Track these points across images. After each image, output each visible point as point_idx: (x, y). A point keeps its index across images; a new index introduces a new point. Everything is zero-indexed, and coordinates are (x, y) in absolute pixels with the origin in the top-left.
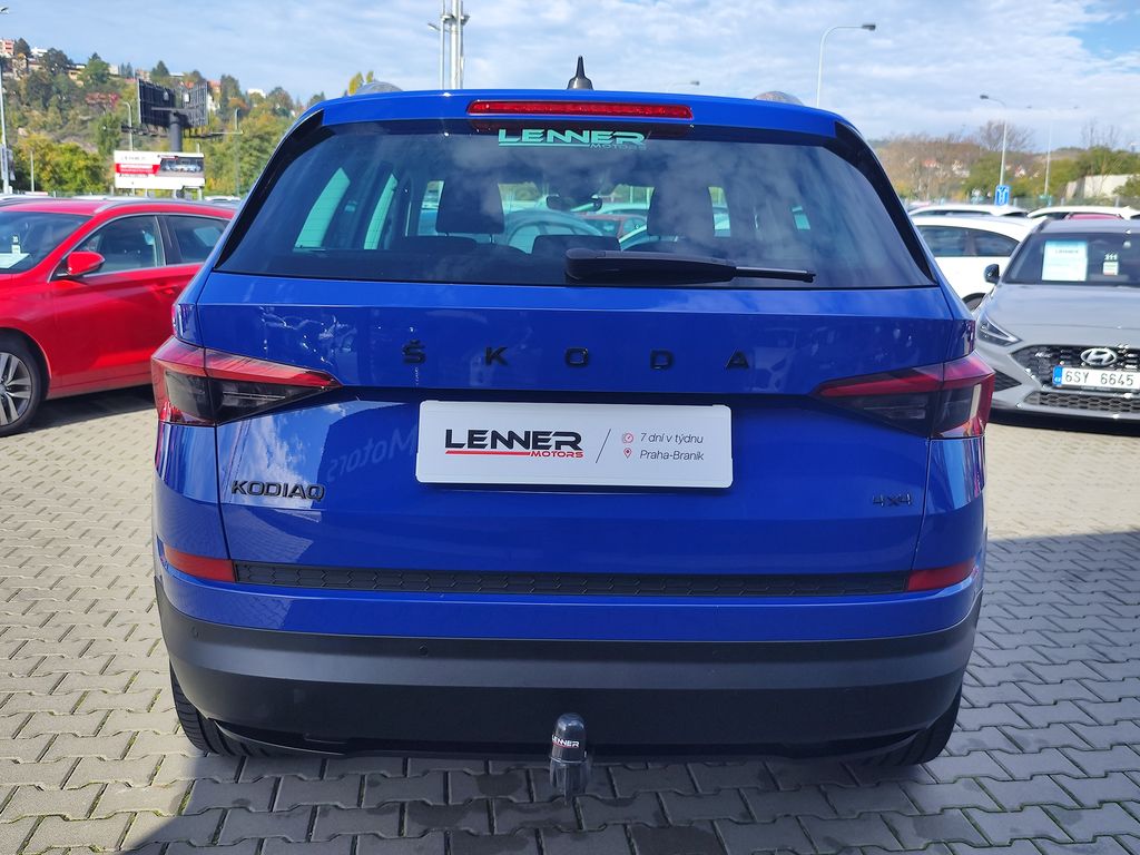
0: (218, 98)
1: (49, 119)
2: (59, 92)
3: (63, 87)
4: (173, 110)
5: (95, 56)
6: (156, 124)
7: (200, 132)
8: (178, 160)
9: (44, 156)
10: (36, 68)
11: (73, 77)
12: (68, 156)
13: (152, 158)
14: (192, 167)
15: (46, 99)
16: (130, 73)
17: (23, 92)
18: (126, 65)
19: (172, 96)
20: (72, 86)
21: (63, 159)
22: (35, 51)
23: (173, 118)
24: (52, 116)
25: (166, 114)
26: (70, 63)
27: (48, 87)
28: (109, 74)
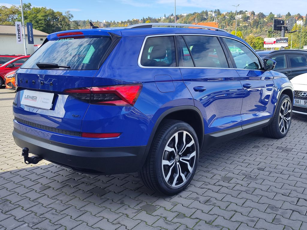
0: (304, 21)
1: (257, 31)
2: (261, 24)
3: (262, 22)
4: (283, 26)
5: (271, 13)
6: (278, 30)
7: (290, 31)
8: (281, 40)
9: (252, 40)
10: (255, 18)
11: (264, 19)
12: (258, 40)
13: (274, 39)
14: (285, 41)
15: (257, 26)
16: (280, 16)
17: (252, 25)
18: (279, 14)
19: (283, 22)
20: (264, 22)
21: (256, 41)
22: (256, 14)
23: (283, 28)
24: (258, 30)
25: (281, 27)
26: (264, 15)
27: (258, 22)
28: (274, 17)
